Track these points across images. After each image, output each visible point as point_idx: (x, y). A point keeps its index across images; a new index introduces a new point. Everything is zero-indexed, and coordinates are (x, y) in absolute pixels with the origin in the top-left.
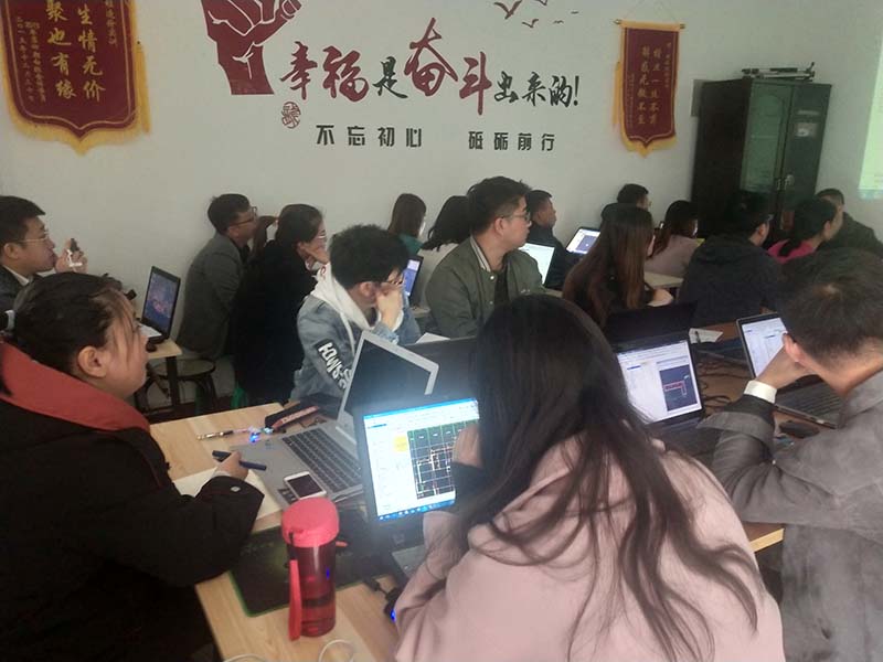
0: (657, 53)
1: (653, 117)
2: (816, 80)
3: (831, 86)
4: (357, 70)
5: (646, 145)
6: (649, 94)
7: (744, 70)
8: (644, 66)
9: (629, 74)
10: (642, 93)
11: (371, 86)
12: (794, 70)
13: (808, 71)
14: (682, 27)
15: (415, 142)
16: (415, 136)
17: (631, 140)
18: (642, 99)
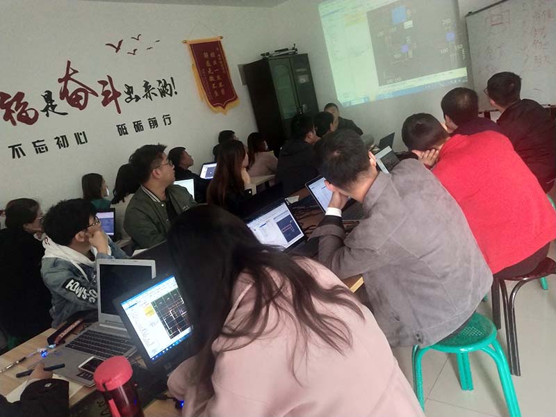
0: (213, 55)
1: (223, 91)
2: (299, 52)
3: (307, 54)
4: (26, 104)
5: (224, 107)
6: (215, 78)
7: (262, 55)
8: (208, 64)
9: (201, 70)
10: (212, 79)
11: (39, 112)
12: (287, 49)
13: (293, 49)
14: (221, 38)
15: (83, 140)
16: (82, 137)
17: (214, 106)
18: (213, 82)
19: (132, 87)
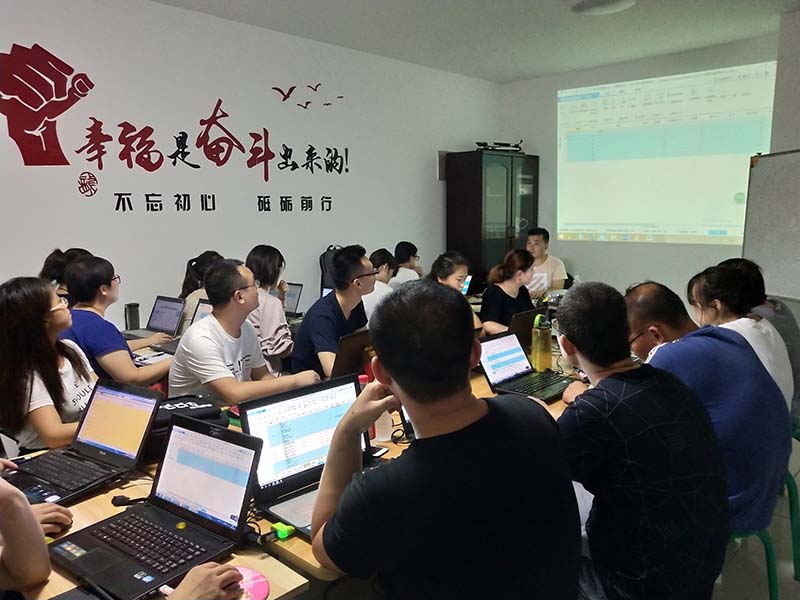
2: (525, 152)
3: (538, 157)
4: (152, 143)
7: (478, 143)
11: (165, 158)
12: (508, 145)
13: (516, 146)
15: (210, 206)
16: (210, 201)
19: (291, 150)
